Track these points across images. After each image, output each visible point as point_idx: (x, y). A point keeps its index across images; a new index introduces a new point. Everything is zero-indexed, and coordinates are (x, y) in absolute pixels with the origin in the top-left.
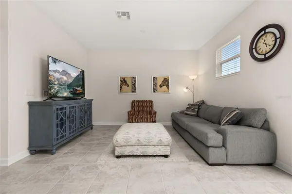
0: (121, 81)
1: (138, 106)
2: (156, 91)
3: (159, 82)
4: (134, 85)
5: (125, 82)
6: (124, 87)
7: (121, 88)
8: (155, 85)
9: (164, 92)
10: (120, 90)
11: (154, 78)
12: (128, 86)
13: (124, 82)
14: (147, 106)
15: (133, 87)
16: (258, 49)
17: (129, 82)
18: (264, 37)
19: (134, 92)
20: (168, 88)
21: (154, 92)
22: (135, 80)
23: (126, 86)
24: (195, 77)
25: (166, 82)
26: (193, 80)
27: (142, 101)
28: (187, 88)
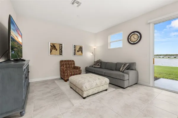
0: (51, 46)
1: (66, 64)
2: (75, 54)
3: (77, 49)
4: (61, 49)
5: (55, 47)
6: (53, 51)
7: (51, 51)
8: (75, 50)
9: (80, 55)
10: (51, 52)
11: (74, 46)
12: (57, 50)
13: (53, 47)
14: (71, 64)
15: (61, 51)
16: (131, 39)
17: (58, 47)
18: (133, 35)
19: (61, 54)
20: (82, 53)
21: (74, 55)
22: (62, 46)
23: (55, 50)
24: (95, 47)
25: (81, 49)
26: (95, 49)
27: (68, 61)
28: (92, 53)
